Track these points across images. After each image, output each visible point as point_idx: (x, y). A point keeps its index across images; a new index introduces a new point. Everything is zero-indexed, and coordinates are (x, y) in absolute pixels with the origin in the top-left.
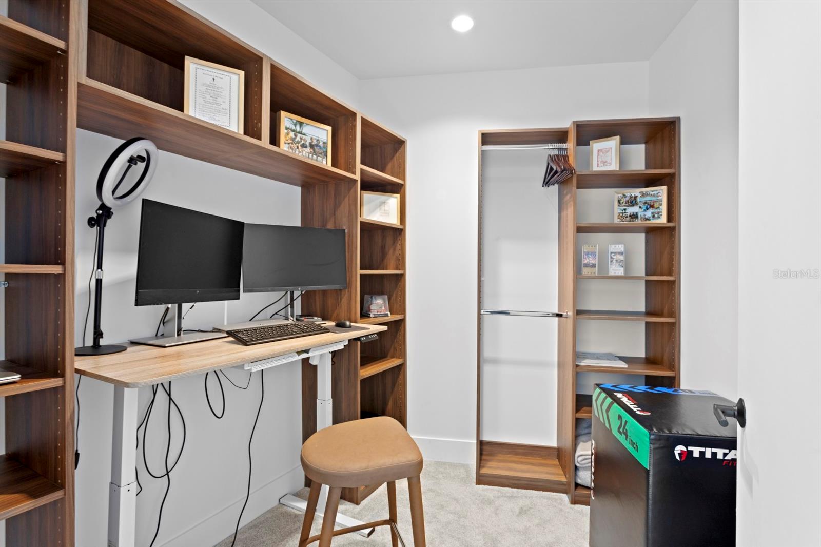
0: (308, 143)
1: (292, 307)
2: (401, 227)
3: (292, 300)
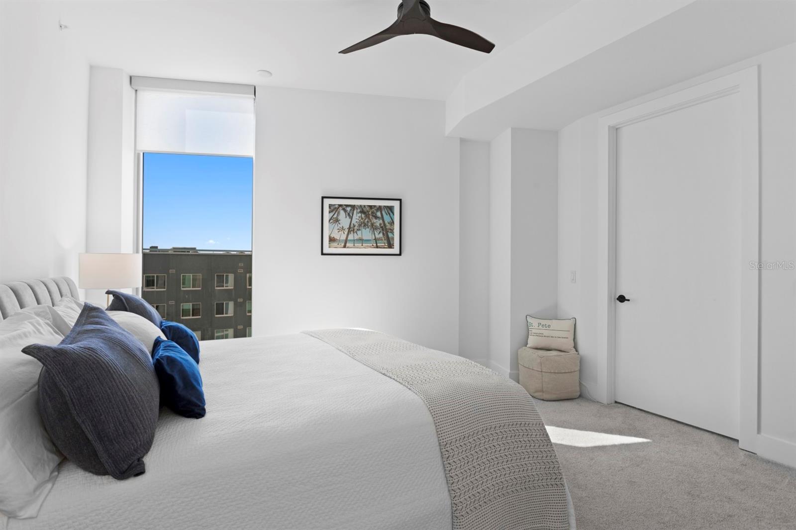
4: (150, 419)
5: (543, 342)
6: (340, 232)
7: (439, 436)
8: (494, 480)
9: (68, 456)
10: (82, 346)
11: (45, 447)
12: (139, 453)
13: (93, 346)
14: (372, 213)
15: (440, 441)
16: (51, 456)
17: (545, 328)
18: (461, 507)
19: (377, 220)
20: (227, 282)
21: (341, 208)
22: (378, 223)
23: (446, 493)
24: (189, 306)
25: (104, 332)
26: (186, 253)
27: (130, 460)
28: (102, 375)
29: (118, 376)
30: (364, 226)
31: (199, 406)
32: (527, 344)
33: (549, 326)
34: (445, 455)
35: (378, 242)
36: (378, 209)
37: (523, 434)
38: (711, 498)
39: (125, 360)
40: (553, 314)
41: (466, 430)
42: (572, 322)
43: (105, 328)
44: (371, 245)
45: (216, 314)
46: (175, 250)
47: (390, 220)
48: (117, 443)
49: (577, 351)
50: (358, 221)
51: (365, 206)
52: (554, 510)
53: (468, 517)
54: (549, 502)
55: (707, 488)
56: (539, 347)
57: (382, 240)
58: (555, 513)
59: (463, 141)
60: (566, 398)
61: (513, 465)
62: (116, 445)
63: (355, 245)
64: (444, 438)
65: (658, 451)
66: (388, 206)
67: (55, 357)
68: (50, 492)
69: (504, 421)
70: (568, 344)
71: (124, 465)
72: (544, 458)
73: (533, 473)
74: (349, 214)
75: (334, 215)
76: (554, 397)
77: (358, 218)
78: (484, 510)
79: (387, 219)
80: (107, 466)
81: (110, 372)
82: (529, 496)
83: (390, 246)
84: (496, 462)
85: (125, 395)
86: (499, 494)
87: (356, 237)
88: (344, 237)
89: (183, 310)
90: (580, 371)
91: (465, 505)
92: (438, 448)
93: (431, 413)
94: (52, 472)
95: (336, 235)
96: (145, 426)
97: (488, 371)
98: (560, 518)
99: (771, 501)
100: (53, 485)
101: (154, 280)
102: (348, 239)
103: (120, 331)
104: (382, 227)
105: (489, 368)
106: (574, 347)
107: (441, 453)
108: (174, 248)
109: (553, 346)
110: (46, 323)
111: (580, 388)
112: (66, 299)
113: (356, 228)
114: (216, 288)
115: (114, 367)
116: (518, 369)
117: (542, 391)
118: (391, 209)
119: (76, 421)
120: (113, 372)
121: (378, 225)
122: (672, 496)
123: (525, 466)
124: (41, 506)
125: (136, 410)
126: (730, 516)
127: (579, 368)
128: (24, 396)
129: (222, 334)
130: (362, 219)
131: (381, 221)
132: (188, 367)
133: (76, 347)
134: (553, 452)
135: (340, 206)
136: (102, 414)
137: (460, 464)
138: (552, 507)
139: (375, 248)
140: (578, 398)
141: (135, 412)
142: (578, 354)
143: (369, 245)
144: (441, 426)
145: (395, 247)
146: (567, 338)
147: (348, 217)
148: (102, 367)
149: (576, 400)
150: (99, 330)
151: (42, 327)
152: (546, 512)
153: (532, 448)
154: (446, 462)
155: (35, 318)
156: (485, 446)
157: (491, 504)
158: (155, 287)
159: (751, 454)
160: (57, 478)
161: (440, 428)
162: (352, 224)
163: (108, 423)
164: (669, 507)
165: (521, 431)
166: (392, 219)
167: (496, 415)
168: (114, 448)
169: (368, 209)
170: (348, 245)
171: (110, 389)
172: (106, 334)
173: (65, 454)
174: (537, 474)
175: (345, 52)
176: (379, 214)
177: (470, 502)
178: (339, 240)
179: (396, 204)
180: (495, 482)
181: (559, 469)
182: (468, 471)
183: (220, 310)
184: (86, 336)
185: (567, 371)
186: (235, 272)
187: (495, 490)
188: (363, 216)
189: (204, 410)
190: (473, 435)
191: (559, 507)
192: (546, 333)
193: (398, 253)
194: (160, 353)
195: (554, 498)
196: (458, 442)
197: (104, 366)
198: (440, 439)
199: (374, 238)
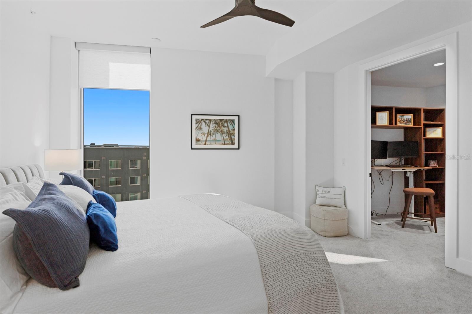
0: (405, 120)
1: (401, 162)
2: (443, 138)
3: (401, 160)
4: (83, 253)
5: (325, 202)
6: (202, 136)
7: (260, 261)
8: (294, 288)
9: (32, 276)
10: (40, 209)
11: (18, 270)
12: (76, 274)
13: (48, 208)
14: (222, 124)
15: (261, 265)
16: (21, 276)
17: (326, 193)
18: (273, 305)
19: (225, 128)
20: (136, 165)
21: (203, 121)
22: (225, 130)
23: (265, 296)
24: (113, 179)
25: (55, 199)
26: (112, 148)
27: (70, 278)
28: (52, 227)
29: (63, 227)
30: (217, 132)
31: (114, 244)
32: (316, 202)
33: (329, 192)
34: (264, 272)
35: (225, 141)
36: (225, 121)
37: (312, 260)
38: (428, 298)
39: (68, 217)
40: (331, 185)
41: (277, 257)
42: (343, 189)
43: (57, 197)
44: (221, 143)
45: (130, 184)
46: (105, 146)
47: (232, 128)
48: (62, 268)
49: (346, 207)
50: (213, 129)
51: (217, 120)
52: (331, 305)
53: (278, 311)
54: (328, 301)
55: (426, 291)
56: (323, 205)
57: (228, 140)
58: (332, 307)
59: (276, 80)
60: (340, 235)
61: (306, 278)
62: (62, 269)
63: (212, 143)
64: (263, 262)
65: (395, 268)
66: (231, 120)
67: (23, 216)
68: (20, 298)
69: (300, 252)
70: (340, 203)
71: (66, 281)
72: (325, 274)
73: (318, 284)
74: (208, 125)
75: (198, 125)
76: (332, 234)
77: (213, 127)
78: (288, 307)
79: (231, 127)
80: (55, 282)
81: (58, 224)
82: (316, 298)
83: (233, 144)
84: (296, 277)
85: (67, 238)
86: (297, 296)
87: (212, 138)
88: (204, 139)
89: (110, 181)
90: (348, 219)
91: (276, 304)
92: (260, 268)
93: (256, 247)
94: (22, 286)
95: (200, 137)
96: (80, 257)
97: (291, 220)
98: (335, 311)
99: (465, 300)
100: (23, 294)
101: (93, 164)
102: (208, 139)
103: (66, 198)
104: (228, 132)
105: (292, 219)
106: (344, 204)
107: (262, 271)
108: (105, 145)
109: (332, 204)
110: (20, 193)
111: (348, 229)
112: (35, 178)
113: (212, 133)
114: (130, 168)
115: (60, 222)
116: (310, 218)
117: (325, 231)
118: (233, 121)
119: (36, 255)
120: (60, 224)
121: (225, 131)
122: (404, 296)
123: (313, 279)
124: (15, 307)
125: (75, 248)
126: (440, 309)
127: (347, 217)
128: (5, 240)
129: (134, 195)
130: (216, 127)
131: (227, 129)
132: (107, 220)
133: (37, 210)
134: (330, 270)
135: (202, 119)
136: (53, 250)
137: (273, 278)
138: (330, 304)
139: (223, 145)
140: (347, 235)
141: (74, 248)
142: (347, 209)
143: (219, 143)
144: (261, 255)
145: (235, 144)
146: (340, 199)
147: (207, 126)
148: (53, 222)
149: (346, 236)
150: (52, 198)
151: (18, 196)
152: (326, 307)
153: (318, 268)
154: (265, 277)
155: (13, 191)
156: (289, 267)
157: (292, 302)
158: (94, 168)
159: (452, 270)
160: (25, 290)
161: (261, 256)
162: (210, 131)
163: (56, 256)
164: (402, 303)
165: (311, 258)
166: (234, 127)
167: (296, 248)
168: (60, 271)
169: (219, 121)
170: (207, 143)
171: (57, 235)
172: (56, 201)
173: (30, 275)
174: (320, 284)
175: (204, 26)
176: (226, 124)
177: (279, 301)
178: (202, 140)
179: (236, 118)
180: (295, 289)
181: (334, 280)
182: (278, 283)
183: (132, 181)
184: (44, 202)
185: (340, 219)
186: (141, 159)
187: (294, 294)
188: (216, 125)
189: (117, 246)
190: (281, 260)
191: (334, 304)
192: (327, 196)
193: (238, 148)
194: (91, 212)
195: (331, 298)
196: (272, 265)
197: (54, 221)
198: (261, 263)
199: (223, 139)
